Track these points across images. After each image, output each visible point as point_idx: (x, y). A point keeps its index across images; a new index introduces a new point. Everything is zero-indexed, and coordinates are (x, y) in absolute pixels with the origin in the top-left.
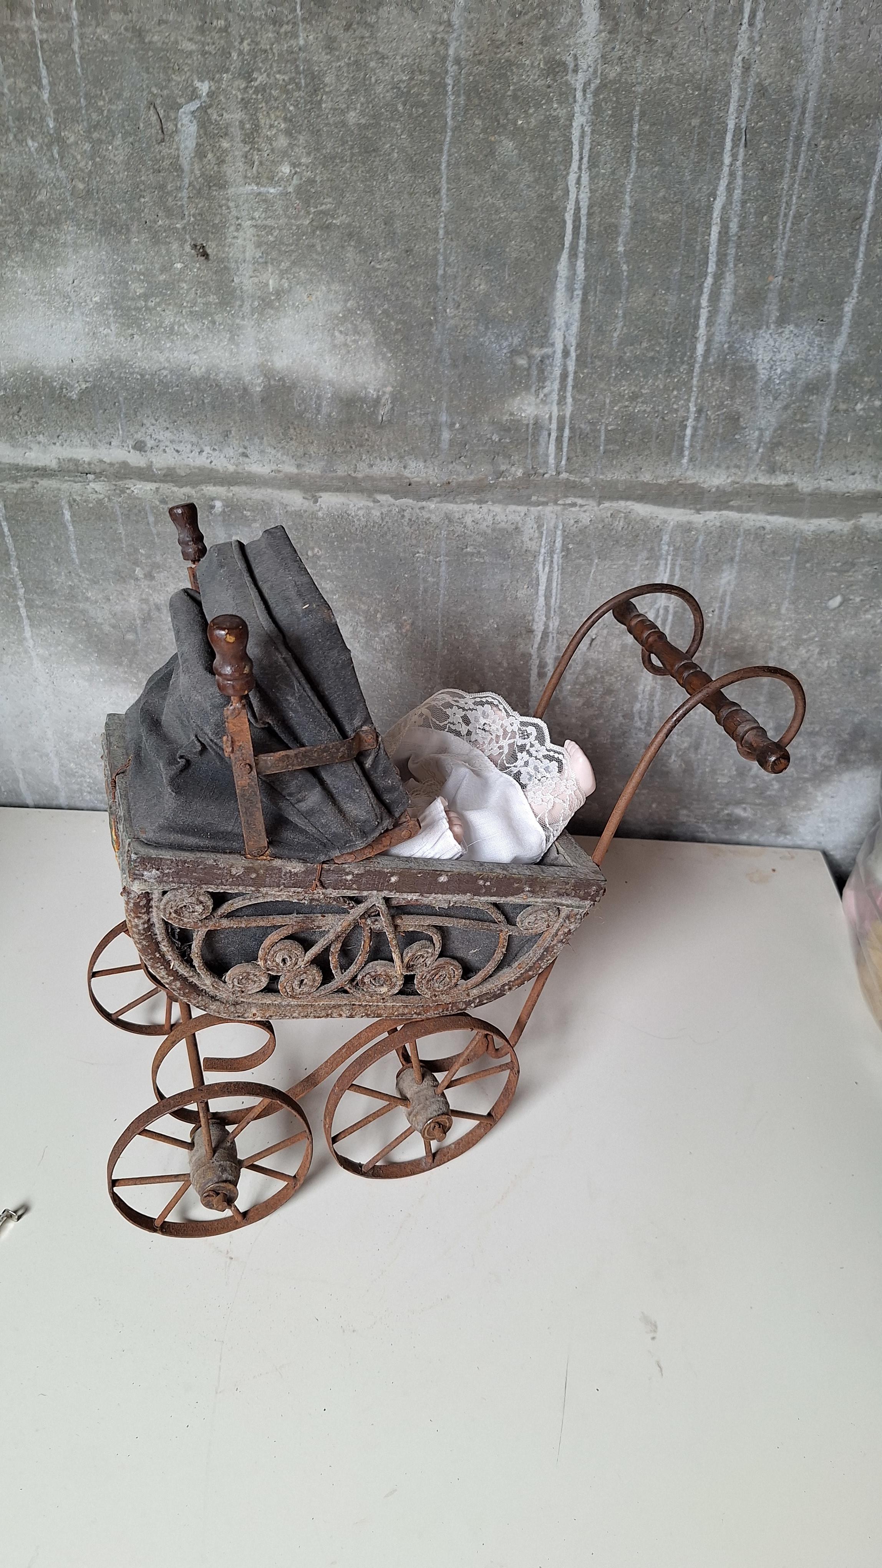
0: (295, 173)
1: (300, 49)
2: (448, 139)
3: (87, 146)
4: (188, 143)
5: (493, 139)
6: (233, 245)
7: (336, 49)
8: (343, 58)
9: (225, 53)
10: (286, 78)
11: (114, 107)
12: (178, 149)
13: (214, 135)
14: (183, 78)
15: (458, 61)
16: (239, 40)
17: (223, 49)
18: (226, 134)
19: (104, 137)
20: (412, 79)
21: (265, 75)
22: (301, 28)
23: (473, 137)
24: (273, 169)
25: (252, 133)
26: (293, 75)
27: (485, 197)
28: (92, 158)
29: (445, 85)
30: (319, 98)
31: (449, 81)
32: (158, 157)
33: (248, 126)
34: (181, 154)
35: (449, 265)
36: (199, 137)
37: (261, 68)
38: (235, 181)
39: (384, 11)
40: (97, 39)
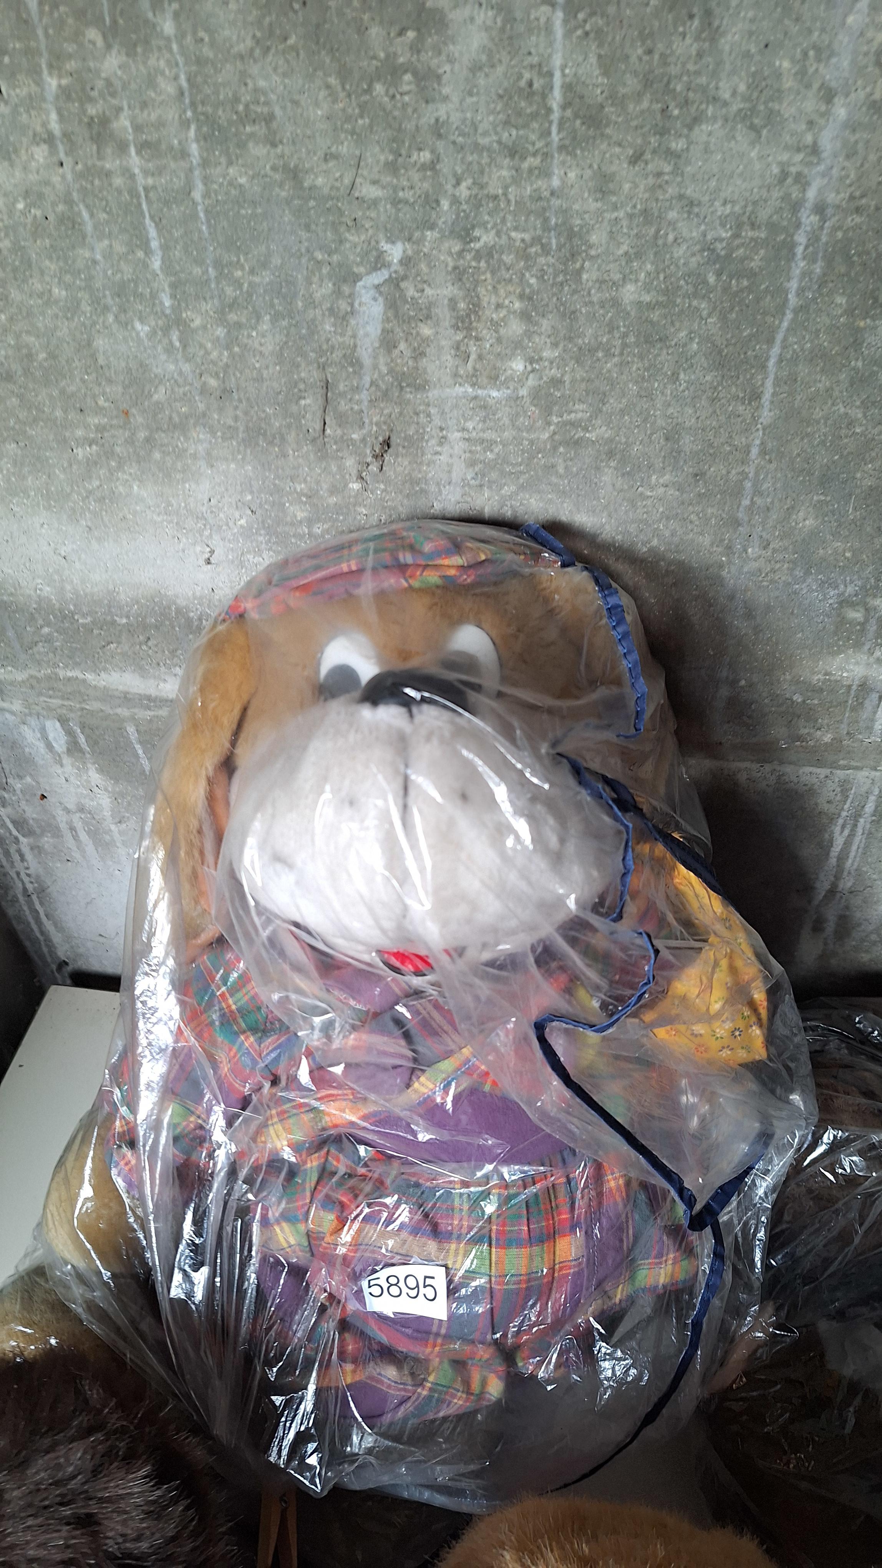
0: (533, 371)
1: (552, 194)
2: (785, 324)
3: (220, 332)
4: (370, 329)
5: (862, 324)
6: (434, 462)
7: (613, 193)
8: (622, 207)
9: (431, 202)
10: (527, 236)
11: (257, 279)
12: (354, 336)
13: (410, 318)
14: (363, 238)
15: (820, 209)
16: (454, 182)
17: (427, 195)
18: (428, 317)
19: (244, 320)
20: (736, 236)
21: (493, 232)
22: (556, 161)
23: (828, 321)
24: (499, 364)
25: (468, 316)
26: (539, 232)
27: (833, 404)
28: (228, 347)
29: (791, 247)
30: (578, 265)
31: (801, 238)
32: (325, 347)
33: (462, 305)
34: (359, 343)
35: (761, 494)
36: (388, 320)
37: (488, 222)
38: (439, 380)
39: (701, 132)
40: (231, 184)
